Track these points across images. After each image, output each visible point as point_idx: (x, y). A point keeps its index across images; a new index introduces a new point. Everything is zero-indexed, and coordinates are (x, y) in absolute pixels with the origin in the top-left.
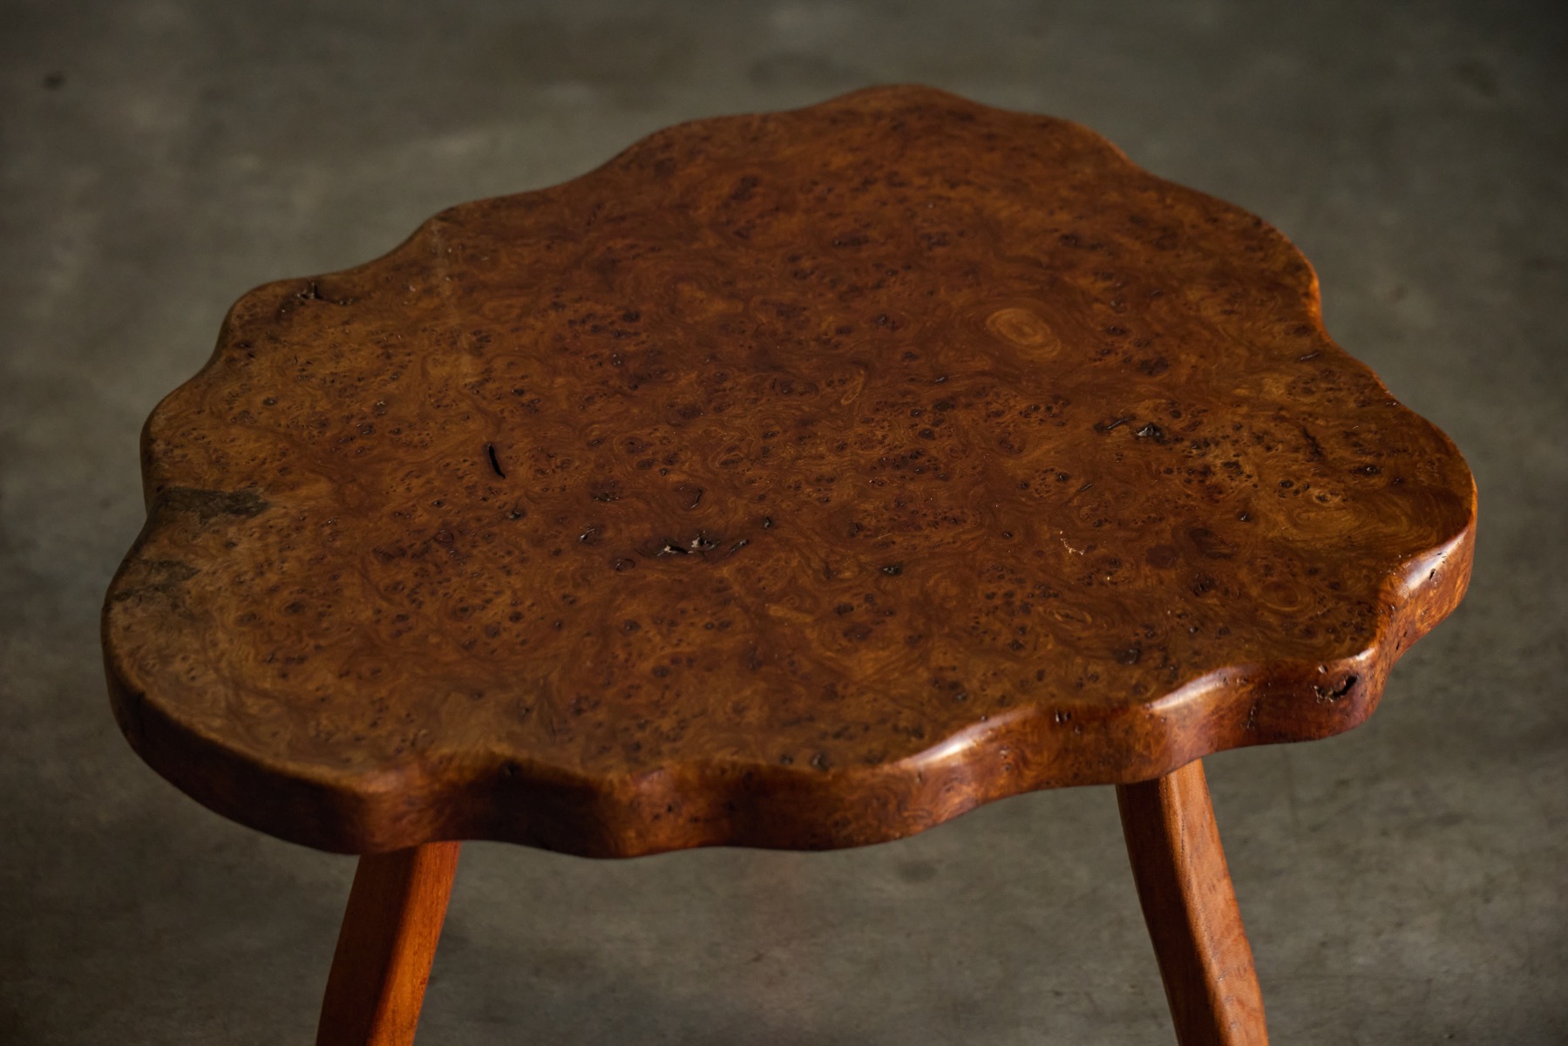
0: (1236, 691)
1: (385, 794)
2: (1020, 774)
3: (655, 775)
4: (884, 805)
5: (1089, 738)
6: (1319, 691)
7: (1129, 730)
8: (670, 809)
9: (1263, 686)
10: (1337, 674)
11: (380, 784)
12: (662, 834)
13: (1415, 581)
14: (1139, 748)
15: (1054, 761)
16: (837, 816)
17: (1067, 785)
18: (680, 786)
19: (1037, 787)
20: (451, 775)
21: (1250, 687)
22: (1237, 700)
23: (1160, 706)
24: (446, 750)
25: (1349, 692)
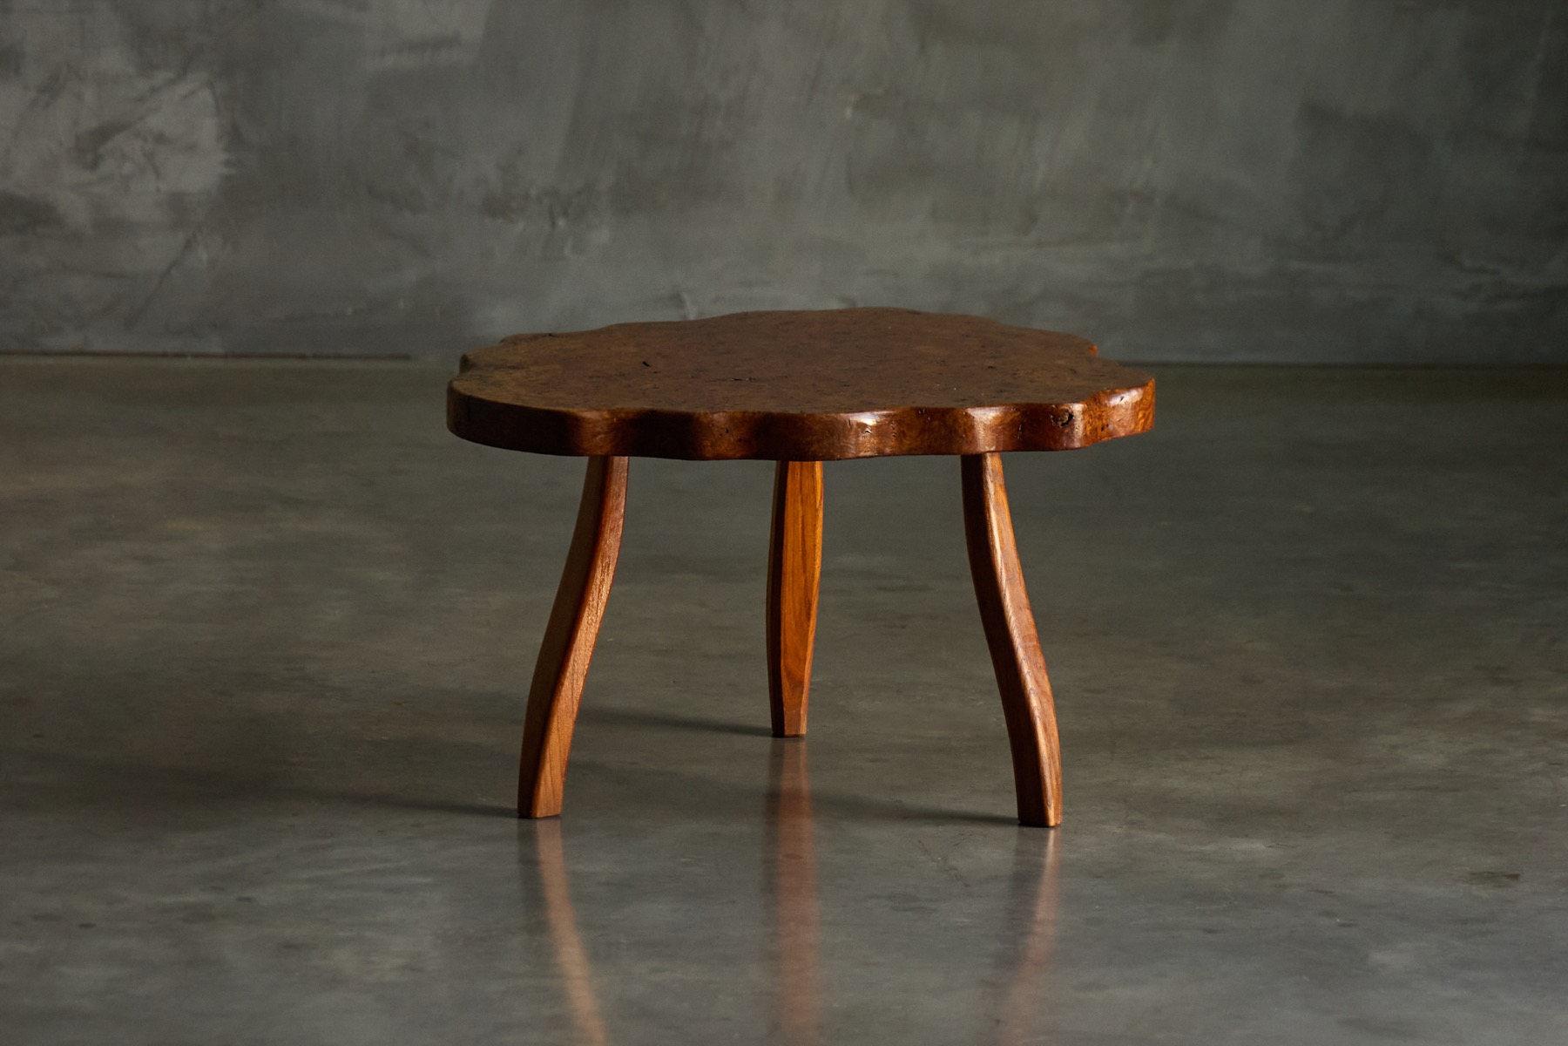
0: (1011, 414)
1: (589, 419)
2: (901, 441)
3: (721, 414)
4: (832, 435)
5: (936, 423)
6: (1053, 419)
7: (955, 421)
8: (727, 431)
9: (1024, 414)
10: (1062, 410)
11: (588, 415)
12: (723, 448)
13: (1115, 401)
14: (961, 431)
15: (918, 436)
16: (809, 439)
17: (925, 454)
18: (732, 419)
19: (910, 452)
20: (623, 415)
21: (1018, 413)
22: (1012, 420)
23: (970, 411)
24: (619, 406)
25: (1070, 423)
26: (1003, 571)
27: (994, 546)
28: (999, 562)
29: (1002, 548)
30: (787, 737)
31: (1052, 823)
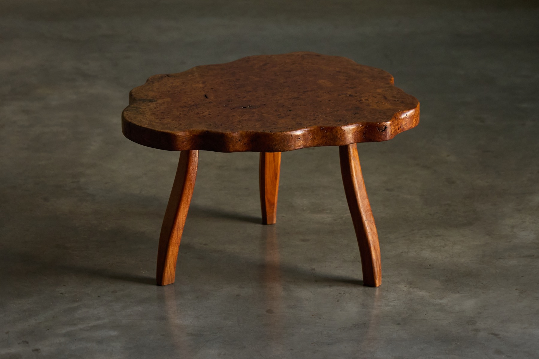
0: (360, 127)
1: (181, 136)
2: (314, 141)
3: (237, 133)
4: (284, 141)
5: (328, 133)
6: (378, 129)
7: (337, 132)
8: (239, 140)
9: (366, 127)
10: (382, 125)
11: (180, 134)
12: (238, 147)
13: (403, 116)
14: (339, 136)
15: (321, 139)
16: (274, 143)
17: (324, 146)
18: (241, 135)
19: (317, 145)
20: (195, 133)
21: (363, 127)
22: (361, 130)
23: (343, 128)
24: (194, 129)
25: (385, 130)
26: (357, 184)
27: (353, 175)
28: (355, 180)
29: (356, 175)
30: (268, 225)
31: (377, 285)
